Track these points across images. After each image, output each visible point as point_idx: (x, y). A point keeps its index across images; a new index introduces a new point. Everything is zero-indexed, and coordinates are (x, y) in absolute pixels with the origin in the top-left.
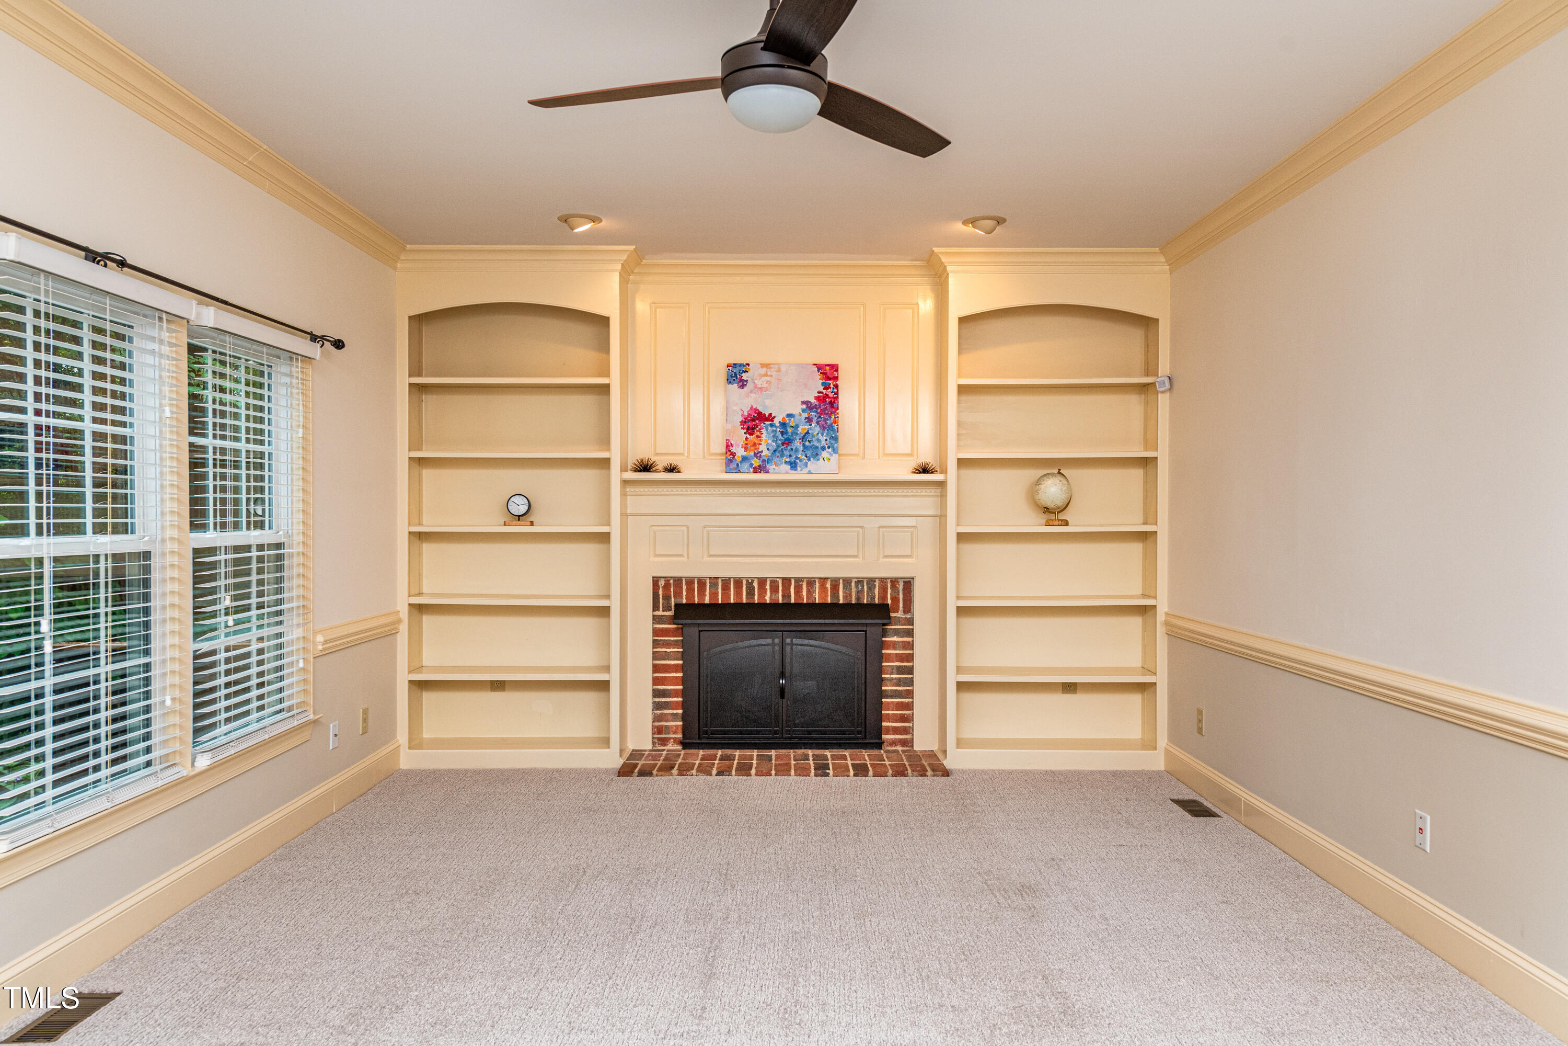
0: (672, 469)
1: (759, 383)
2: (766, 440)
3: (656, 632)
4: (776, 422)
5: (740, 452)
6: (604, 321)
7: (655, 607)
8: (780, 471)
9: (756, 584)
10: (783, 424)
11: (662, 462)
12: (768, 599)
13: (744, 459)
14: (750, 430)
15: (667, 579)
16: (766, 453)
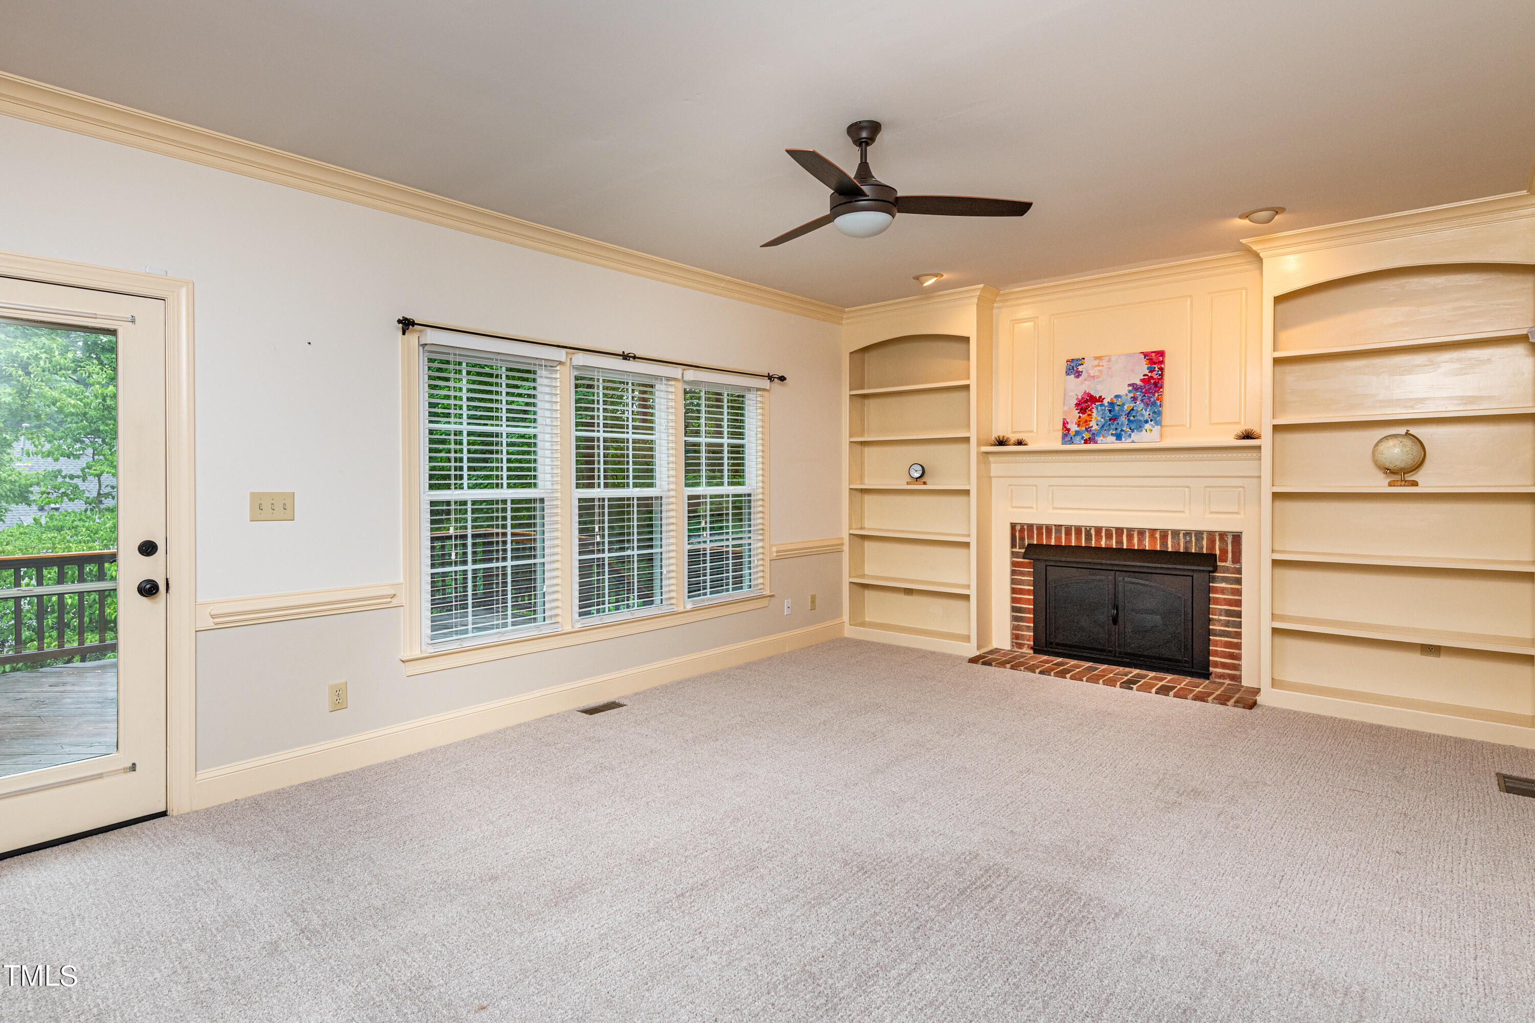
0: (1020, 443)
1: (1092, 373)
2: (1096, 418)
3: (1014, 564)
4: (1105, 402)
5: (1074, 428)
6: (966, 340)
7: (1013, 545)
8: (1107, 442)
9: (1093, 532)
10: (1111, 404)
11: (1014, 438)
12: (1103, 544)
13: (1077, 433)
14: (1083, 410)
15: (1022, 525)
16: (1095, 427)
